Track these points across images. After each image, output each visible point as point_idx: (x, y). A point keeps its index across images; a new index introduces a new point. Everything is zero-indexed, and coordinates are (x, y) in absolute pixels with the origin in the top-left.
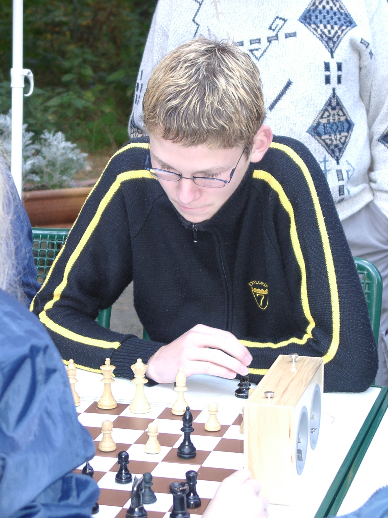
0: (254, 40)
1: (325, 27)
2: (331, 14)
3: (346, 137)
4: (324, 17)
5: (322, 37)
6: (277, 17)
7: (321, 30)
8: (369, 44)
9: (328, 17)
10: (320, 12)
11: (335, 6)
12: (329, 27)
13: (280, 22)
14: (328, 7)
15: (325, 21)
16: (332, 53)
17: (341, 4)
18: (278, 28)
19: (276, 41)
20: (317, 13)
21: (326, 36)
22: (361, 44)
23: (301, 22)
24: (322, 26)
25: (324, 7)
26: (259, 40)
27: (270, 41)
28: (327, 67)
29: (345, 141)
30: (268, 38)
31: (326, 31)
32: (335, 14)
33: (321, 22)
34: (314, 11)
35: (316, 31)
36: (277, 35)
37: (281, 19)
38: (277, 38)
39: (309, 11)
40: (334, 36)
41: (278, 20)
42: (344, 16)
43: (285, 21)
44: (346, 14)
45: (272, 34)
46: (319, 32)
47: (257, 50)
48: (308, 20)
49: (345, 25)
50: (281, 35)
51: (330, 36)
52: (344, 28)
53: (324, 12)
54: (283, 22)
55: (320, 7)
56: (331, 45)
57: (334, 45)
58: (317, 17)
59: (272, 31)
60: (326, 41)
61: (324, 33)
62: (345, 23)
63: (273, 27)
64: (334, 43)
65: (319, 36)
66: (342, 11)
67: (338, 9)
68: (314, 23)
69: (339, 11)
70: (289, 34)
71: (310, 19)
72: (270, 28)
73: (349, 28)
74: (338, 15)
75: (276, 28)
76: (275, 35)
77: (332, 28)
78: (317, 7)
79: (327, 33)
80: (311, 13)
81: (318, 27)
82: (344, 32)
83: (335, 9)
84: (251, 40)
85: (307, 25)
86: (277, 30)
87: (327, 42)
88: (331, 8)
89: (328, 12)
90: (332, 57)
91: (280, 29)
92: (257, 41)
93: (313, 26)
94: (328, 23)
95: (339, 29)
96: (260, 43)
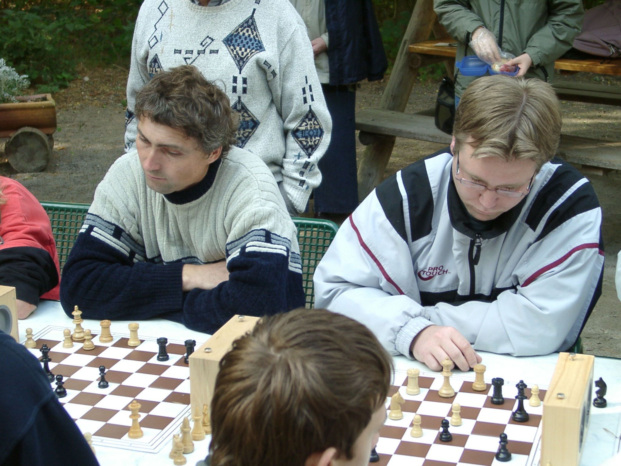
0: (188, 51)
1: (241, 49)
2: (248, 40)
3: (250, 133)
4: (242, 42)
5: (236, 57)
6: (208, 37)
7: (237, 52)
8: (271, 66)
9: (245, 42)
10: (240, 38)
11: (253, 34)
12: (243, 49)
13: (209, 41)
14: (247, 34)
15: (241, 45)
16: (241, 70)
17: (258, 34)
18: (206, 45)
19: (203, 55)
20: (237, 38)
21: (239, 56)
22: (264, 65)
23: (224, 43)
24: (238, 48)
25: (244, 34)
26: (192, 51)
27: (199, 54)
28: (235, 80)
29: (248, 136)
30: (198, 51)
31: (240, 52)
32: (251, 40)
33: (238, 45)
34: (235, 36)
35: (233, 51)
36: (204, 50)
37: (210, 38)
38: (204, 52)
39: (232, 35)
40: (244, 58)
41: (208, 39)
42: (257, 42)
43: (213, 40)
44: (259, 41)
45: (201, 48)
46: (235, 53)
47: (189, 58)
48: (229, 43)
49: (256, 48)
50: (207, 51)
51: (242, 56)
52: (253, 51)
53: (243, 38)
54: (211, 41)
55: (241, 34)
56: (241, 63)
57: (243, 63)
58: (236, 41)
59: (202, 46)
60: (238, 60)
61: (238, 54)
62: (256, 47)
63: (203, 44)
64: (244, 62)
65: (233, 56)
66: (256, 38)
67: (254, 37)
68: (234, 45)
69: (254, 38)
70: (213, 51)
71: (231, 42)
72: (201, 44)
73: (257, 51)
74: (253, 41)
75: (205, 44)
76: (203, 50)
77: (246, 50)
78: (239, 33)
79: (240, 54)
80: (233, 37)
81: (235, 49)
82: (252, 55)
83: (252, 36)
84: (186, 51)
85: (228, 46)
86: (205, 46)
87: (239, 62)
88: (249, 35)
89: (246, 38)
90: (240, 73)
91: (208, 46)
92: (191, 52)
93: (232, 47)
94: (244, 46)
95: (250, 51)
96: (192, 53)
